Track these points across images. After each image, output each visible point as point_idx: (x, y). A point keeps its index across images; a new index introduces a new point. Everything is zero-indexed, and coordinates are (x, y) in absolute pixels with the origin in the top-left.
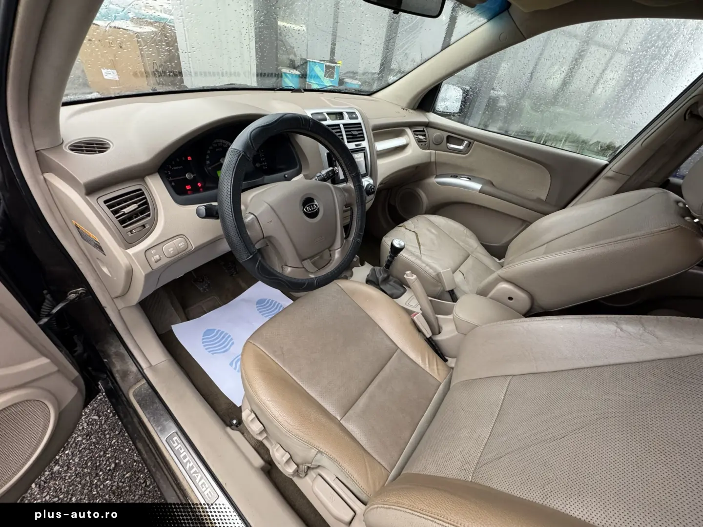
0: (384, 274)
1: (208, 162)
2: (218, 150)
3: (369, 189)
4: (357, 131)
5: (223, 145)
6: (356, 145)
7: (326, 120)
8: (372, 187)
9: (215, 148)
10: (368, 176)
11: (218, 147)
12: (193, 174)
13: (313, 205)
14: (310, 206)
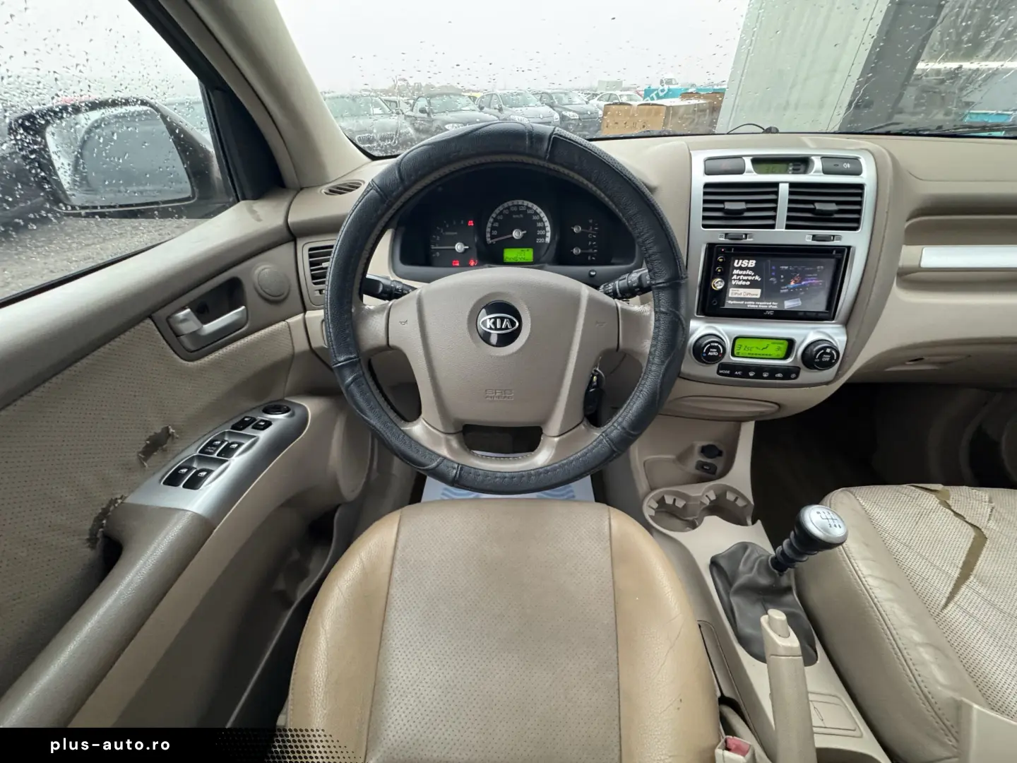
0: (759, 572)
1: (495, 233)
2: (517, 216)
3: (814, 353)
4: (838, 203)
5: (526, 211)
6: (814, 238)
7: (741, 171)
8: (828, 350)
9: (512, 213)
10: (833, 322)
11: (519, 212)
12: (465, 245)
13: (502, 319)
14: (495, 318)
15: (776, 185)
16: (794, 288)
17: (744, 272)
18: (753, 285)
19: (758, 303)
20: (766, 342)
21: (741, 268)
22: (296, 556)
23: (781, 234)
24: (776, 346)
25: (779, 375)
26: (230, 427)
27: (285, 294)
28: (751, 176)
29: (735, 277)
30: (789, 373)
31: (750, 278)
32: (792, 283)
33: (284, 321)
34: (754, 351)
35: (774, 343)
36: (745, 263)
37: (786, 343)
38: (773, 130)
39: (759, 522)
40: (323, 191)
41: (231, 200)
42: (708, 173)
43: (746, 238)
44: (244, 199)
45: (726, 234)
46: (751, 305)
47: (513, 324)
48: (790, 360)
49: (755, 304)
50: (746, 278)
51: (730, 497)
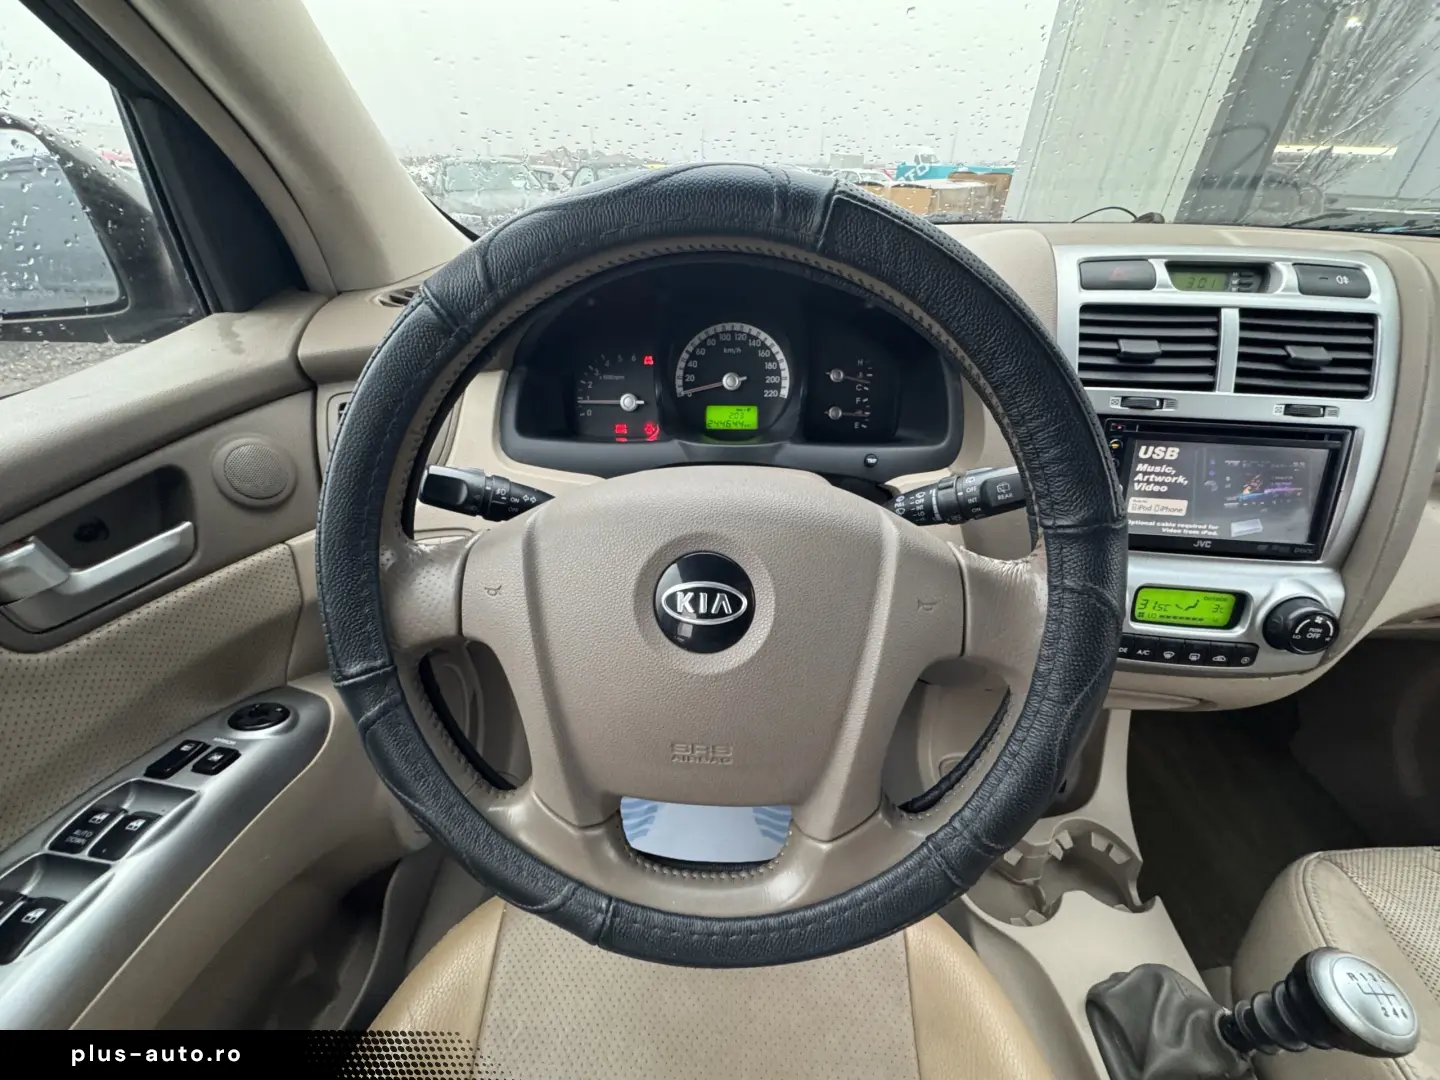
1: (691, 378)
2: (731, 350)
3: (1291, 624)
4: (1329, 347)
5: (746, 342)
6: (1289, 409)
7: (1148, 285)
8: (1319, 620)
9: (722, 344)
10: (1318, 562)
11: (733, 344)
12: (639, 398)
13: (712, 594)
14: (696, 591)
15: (1215, 311)
16: (1249, 500)
17: (1158, 469)
18: (1174, 492)
19: (1182, 526)
20: (1192, 597)
21: (1151, 461)
22: (309, 967)
23: (1225, 402)
24: (1213, 604)
25: (1219, 658)
26: (144, 772)
27: (286, 492)
28: (1167, 293)
29: (1139, 477)
30: (1237, 654)
31: (1168, 480)
32: (1247, 492)
33: (283, 542)
34: (1172, 611)
35: (1206, 599)
36: (1159, 452)
37: (1231, 599)
38: (1156, 218)
39: (1158, 900)
40: (377, 300)
41: (191, 311)
42: (1086, 286)
43: (1161, 407)
44: (220, 309)
45: (1124, 399)
46: (1169, 529)
47: (735, 603)
48: (1238, 632)
49: (1176, 528)
50: (1160, 479)
51: (1098, 843)
